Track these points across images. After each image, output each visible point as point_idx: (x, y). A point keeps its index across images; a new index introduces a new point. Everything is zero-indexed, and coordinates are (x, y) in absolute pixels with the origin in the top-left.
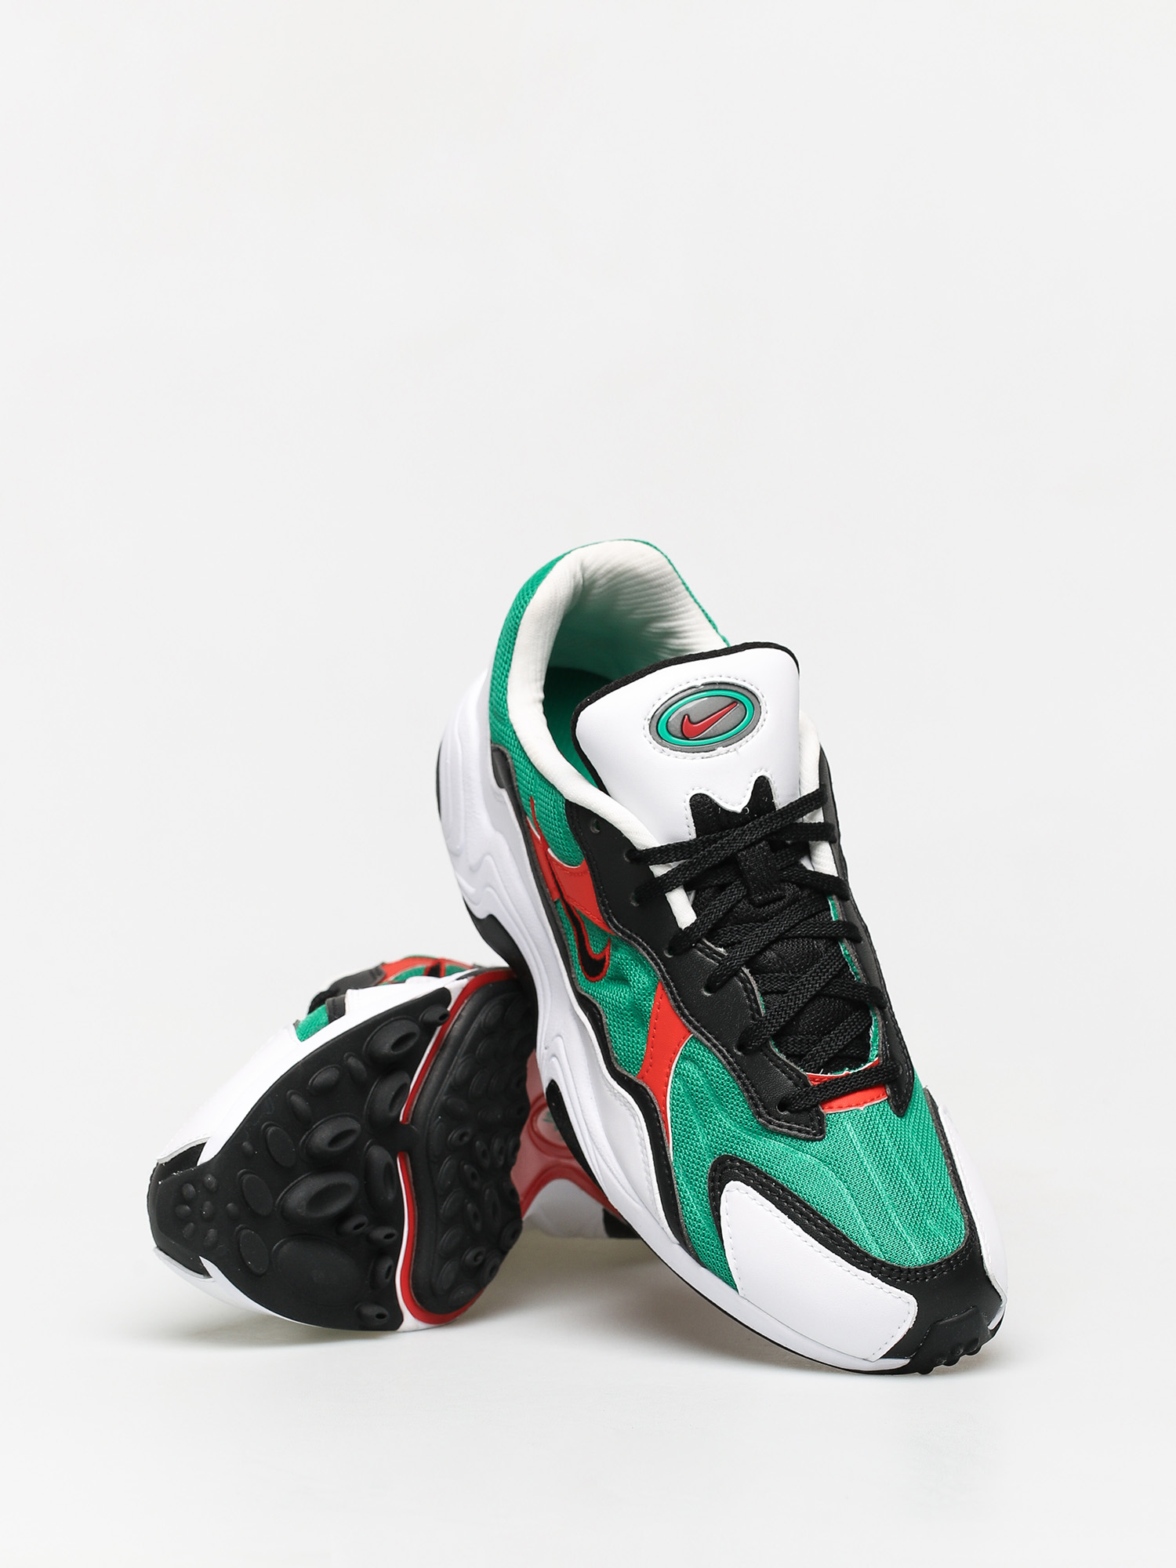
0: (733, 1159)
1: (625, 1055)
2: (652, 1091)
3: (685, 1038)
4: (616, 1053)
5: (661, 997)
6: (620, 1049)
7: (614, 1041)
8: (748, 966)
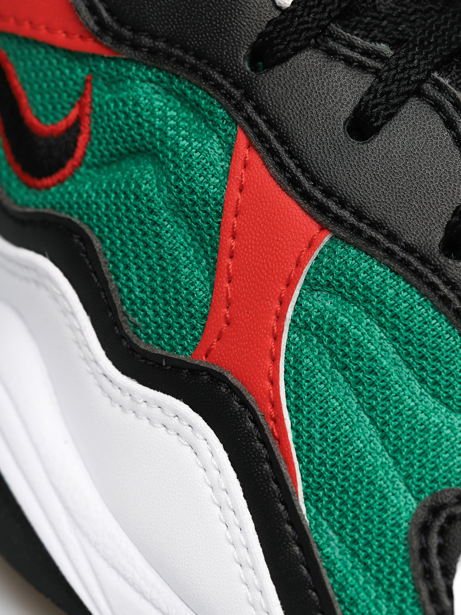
1: (157, 314)
2: (237, 377)
3: (311, 245)
4: (135, 315)
5: (245, 166)
6: (144, 303)
7: (125, 290)
8: (446, 72)
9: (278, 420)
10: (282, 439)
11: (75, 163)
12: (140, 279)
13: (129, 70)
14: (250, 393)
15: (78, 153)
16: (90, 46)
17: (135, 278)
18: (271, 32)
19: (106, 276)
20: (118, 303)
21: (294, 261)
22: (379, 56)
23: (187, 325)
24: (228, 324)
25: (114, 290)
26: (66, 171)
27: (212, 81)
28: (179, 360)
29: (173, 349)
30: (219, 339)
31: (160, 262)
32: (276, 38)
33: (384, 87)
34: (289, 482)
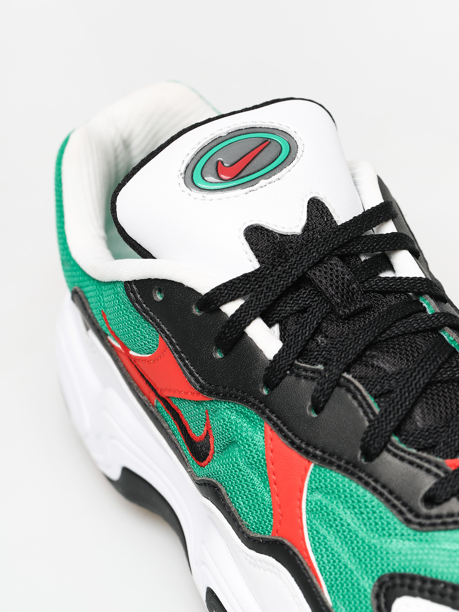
0: (392, 576)
1: (254, 518)
2: (289, 541)
3: (306, 470)
4: (246, 521)
5: (271, 440)
6: (248, 514)
7: (239, 510)
8: (349, 373)
9: (309, 558)
10: (312, 567)
11: (212, 452)
12: (244, 503)
13: (218, 405)
14: (296, 547)
15: (212, 447)
16: (200, 397)
17: (242, 503)
18: (267, 374)
19: (229, 505)
20: (237, 516)
21: (300, 480)
22: (318, 371)
23: (267, 521)
24: (282, 516)
25: (235, 511)
26: (210, 457)
27: (250, 403)
28: (266, 538)
29: (265, 533)
30: (280, 524)
31: (250, 493)
32: (271, 376)
33: (321, 387)
34: (318, 587)
